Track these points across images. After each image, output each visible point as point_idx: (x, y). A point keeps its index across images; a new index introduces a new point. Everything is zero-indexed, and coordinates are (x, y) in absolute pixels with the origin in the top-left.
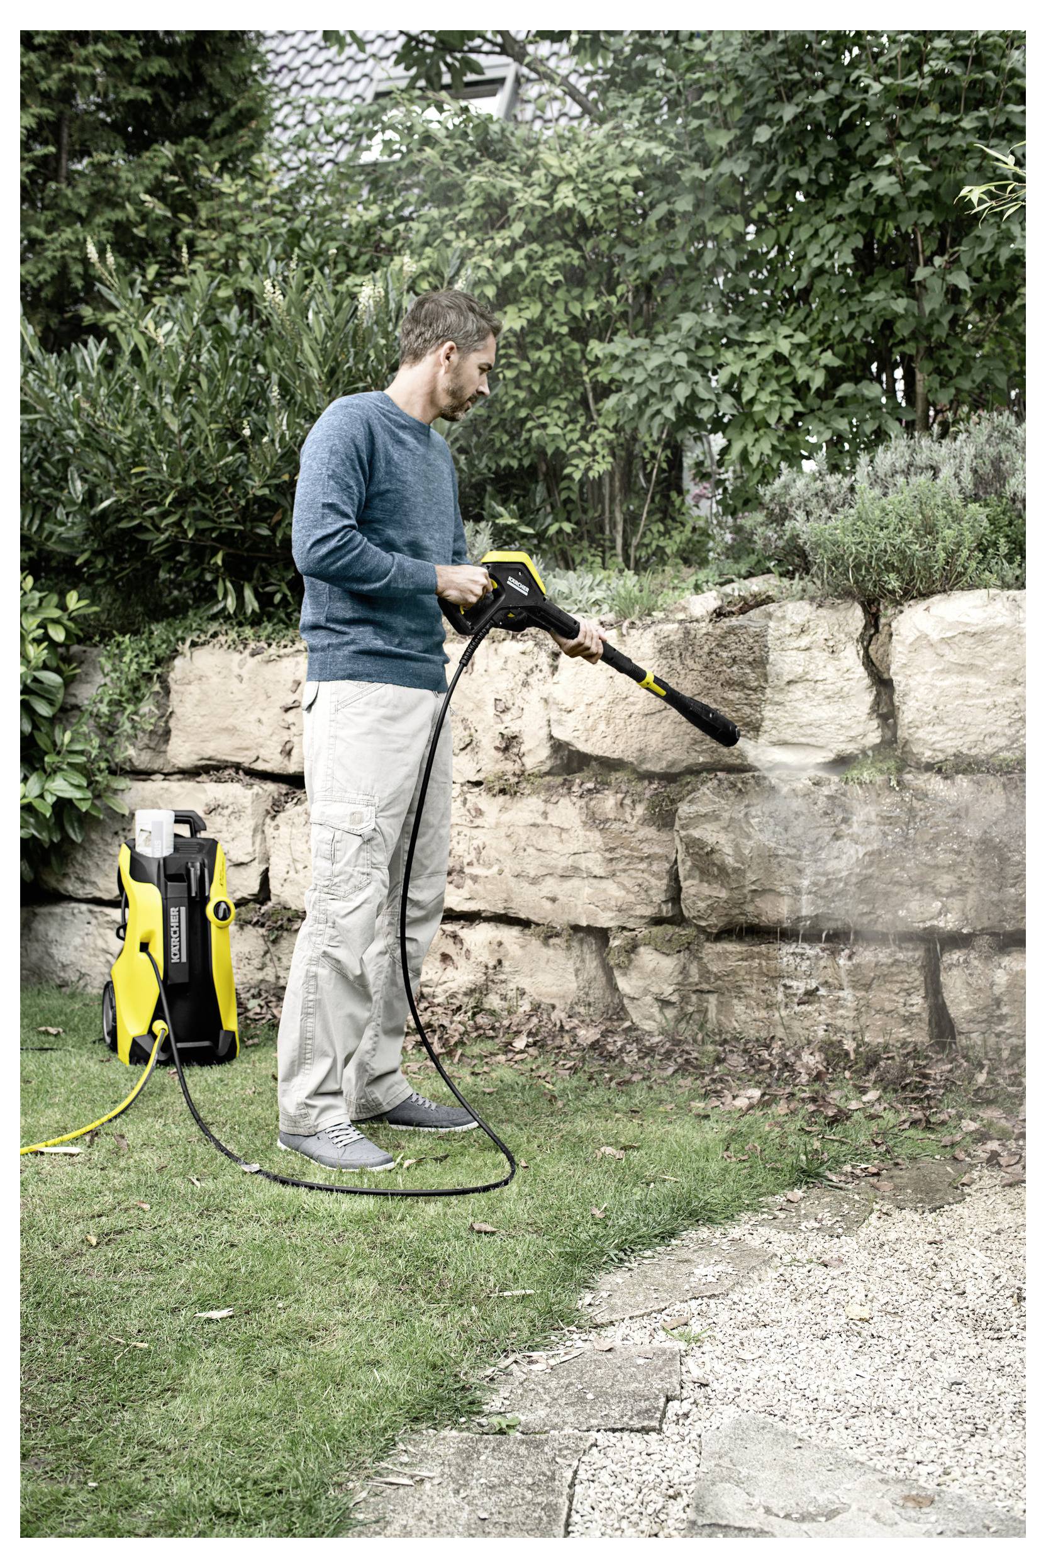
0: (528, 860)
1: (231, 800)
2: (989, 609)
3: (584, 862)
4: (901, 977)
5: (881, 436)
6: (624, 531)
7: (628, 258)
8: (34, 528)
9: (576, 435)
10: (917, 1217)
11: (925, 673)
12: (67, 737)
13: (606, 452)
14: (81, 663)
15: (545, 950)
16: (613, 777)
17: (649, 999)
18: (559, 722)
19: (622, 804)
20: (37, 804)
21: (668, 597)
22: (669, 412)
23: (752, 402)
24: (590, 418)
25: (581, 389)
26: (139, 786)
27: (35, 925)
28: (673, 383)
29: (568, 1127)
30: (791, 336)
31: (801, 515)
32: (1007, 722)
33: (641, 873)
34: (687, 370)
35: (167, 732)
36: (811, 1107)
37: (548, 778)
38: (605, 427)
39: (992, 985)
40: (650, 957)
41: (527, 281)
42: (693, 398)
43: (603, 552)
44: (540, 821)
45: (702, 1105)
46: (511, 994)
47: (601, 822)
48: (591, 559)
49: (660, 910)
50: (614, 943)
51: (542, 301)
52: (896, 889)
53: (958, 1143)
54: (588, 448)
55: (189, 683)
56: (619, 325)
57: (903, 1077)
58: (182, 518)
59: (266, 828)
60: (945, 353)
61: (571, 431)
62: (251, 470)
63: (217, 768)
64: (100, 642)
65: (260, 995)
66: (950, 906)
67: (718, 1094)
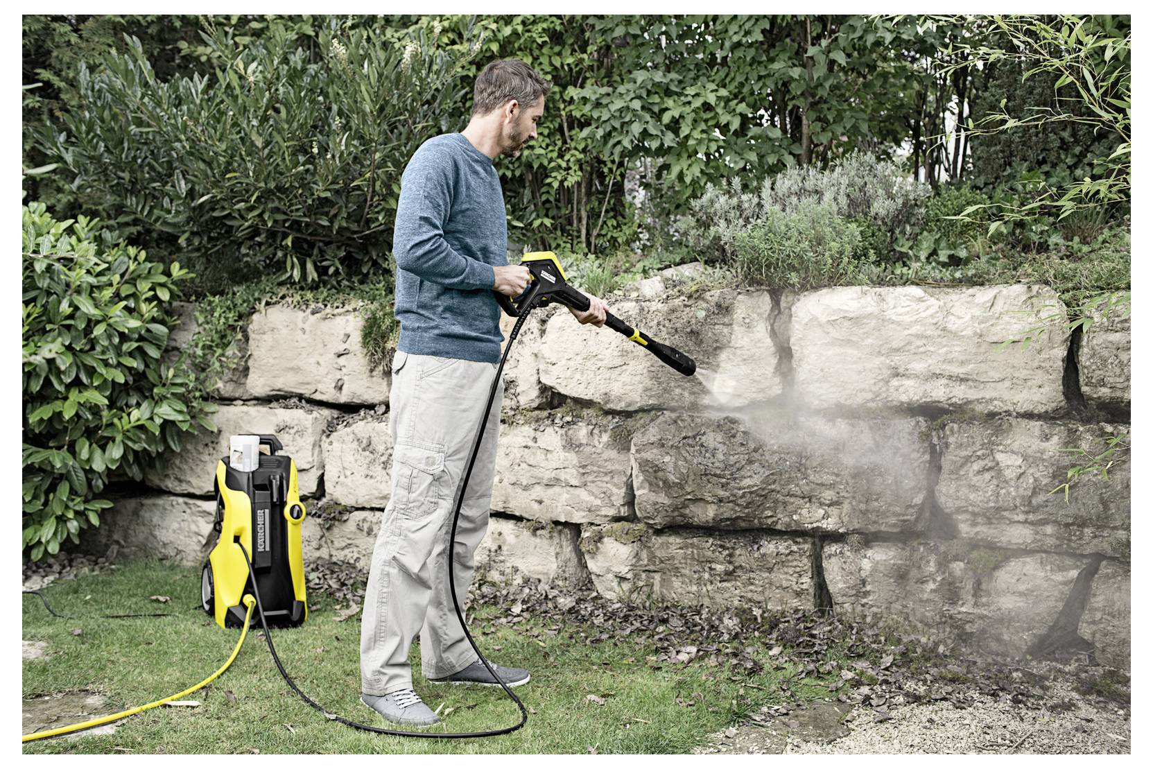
0: (522, 472)
1: (296, 422)
2: (862, 301)
3: (563, 475)
4: (795, 563)
5: (780, 167)
6: (588, 224)
7: (597, 28)
8: (145, 213)
9: (555, 155)
10: (818, 748)
11: (815, 345)
12: (171, 373)
13: (577, 167)
14: (180, 315)
15: (533, 539)
16: (585, 412)
17: (610, 576)
18: (546, 372)
19: (591, 433)
20: (148, 424)
21: (626, 280)
22: (626, 143)
23: (687, 137)
24: (565, 142)
25: (558, 120)
26: (225, 409)
27: (142, 513)
28: (631, 122)
29: (560, 678)
30: (717, 91)
31: (723, 223)
32: (873, 381)
33: (605, 484)
34: (640, 112)
35: (247, 369)
36: (735, 661)
37: (537, 412)
38: (576, 149)
39: (860, 570)
40: (612, 546)
41: (522, 41)
42: (645, 134)
43: (572, 240)
44: (531, 443)
45: (654, 658)
46: (507, 571)
47: (577, 446)
48: (563, 245)
49: (619, 512)
50: (585, 535)
51: (532, 55)
52: (792, 500)
53: (841, 688)
54: (564, 165)
55: (264, 333)
56: (588, 75)
57: (798, 637)
58: (263, 212)
59: (322, 443)
60: (825, 106)
61: (552, 151)
62: (317, 178)
63: (285, 398)
64: (196, 301)
65: (317, 569)
66: (830, 513)
67: (665, 650)
